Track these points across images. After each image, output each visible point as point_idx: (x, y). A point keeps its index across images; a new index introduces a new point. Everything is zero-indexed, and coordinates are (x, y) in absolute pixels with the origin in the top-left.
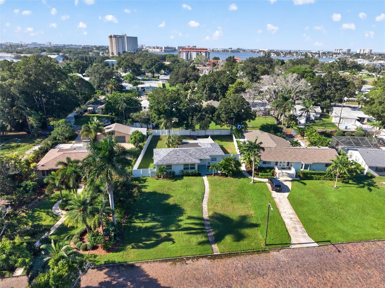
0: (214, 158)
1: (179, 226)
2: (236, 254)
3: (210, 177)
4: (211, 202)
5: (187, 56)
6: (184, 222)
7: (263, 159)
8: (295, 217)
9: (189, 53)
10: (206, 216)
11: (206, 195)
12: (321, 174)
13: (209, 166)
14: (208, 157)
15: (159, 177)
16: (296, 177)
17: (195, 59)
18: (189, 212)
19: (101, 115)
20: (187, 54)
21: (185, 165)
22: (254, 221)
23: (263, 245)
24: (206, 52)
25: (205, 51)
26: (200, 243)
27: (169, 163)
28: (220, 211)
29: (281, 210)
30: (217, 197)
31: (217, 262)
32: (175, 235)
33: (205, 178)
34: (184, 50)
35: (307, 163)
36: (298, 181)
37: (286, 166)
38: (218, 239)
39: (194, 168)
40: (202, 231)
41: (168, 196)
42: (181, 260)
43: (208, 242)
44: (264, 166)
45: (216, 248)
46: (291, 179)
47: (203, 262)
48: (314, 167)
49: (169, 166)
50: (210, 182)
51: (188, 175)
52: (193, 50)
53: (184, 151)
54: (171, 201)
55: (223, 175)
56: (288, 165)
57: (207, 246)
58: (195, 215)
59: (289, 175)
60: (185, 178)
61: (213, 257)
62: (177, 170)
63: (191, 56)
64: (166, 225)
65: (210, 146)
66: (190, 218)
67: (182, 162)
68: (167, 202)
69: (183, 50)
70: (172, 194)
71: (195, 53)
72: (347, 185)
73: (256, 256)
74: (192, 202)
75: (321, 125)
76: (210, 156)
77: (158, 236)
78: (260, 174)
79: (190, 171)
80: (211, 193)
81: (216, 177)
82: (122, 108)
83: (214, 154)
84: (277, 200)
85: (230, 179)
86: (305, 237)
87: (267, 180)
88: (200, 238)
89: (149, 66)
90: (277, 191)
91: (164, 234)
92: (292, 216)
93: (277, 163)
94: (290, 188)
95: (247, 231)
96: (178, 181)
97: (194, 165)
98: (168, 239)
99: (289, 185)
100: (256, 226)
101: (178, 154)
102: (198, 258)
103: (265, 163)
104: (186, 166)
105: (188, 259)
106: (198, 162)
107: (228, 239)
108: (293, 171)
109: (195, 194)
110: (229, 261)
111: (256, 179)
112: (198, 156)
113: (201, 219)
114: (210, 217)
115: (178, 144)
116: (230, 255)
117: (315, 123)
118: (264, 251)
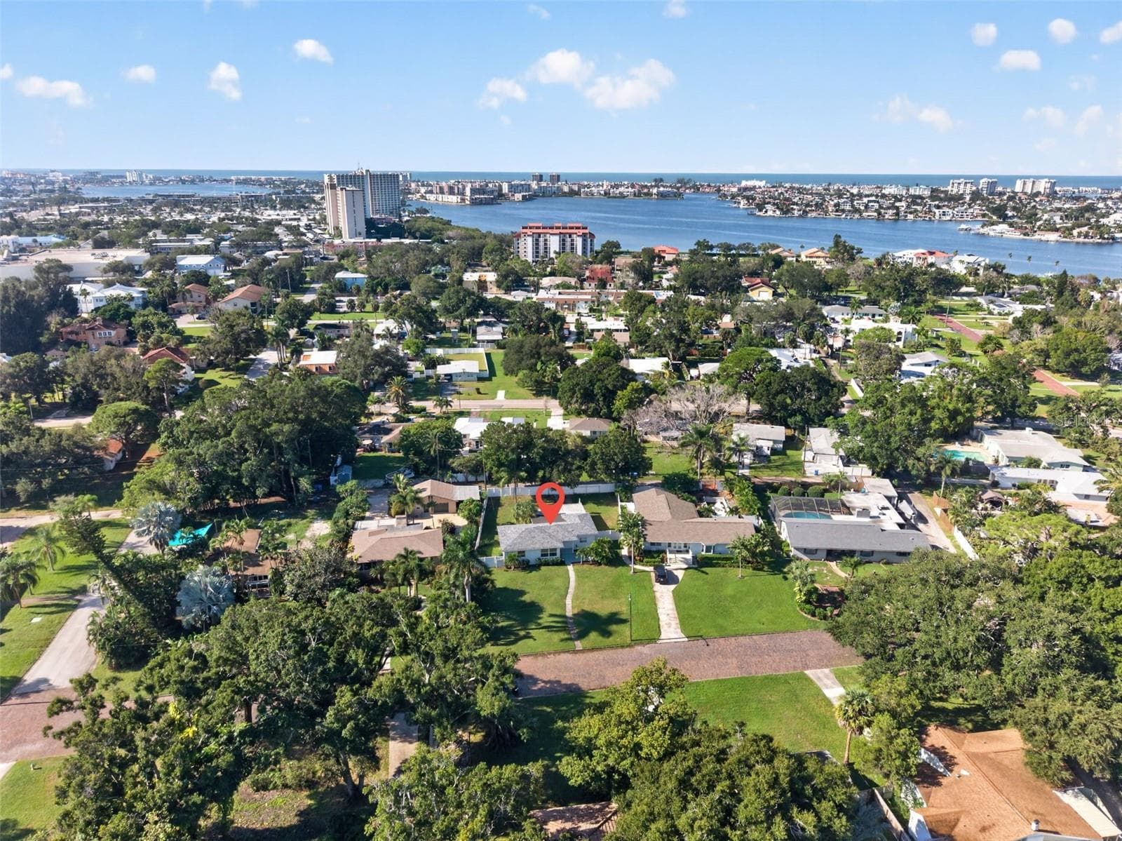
0: (582, 539)
1: (540, 624)
2: (600, 649)
3: (577, 566)
4: (575, 598)
5: (537, 244)
6: (545, 619)
7: (649, 539)
8: (674, 613)
9: (541, 239)
10: (569, 613)
11: (571, 590)
12: (727, 559)
13: (576, 551)
14: (575, 539)
15: (508, 568)
16: (693, 563)
17: (555, 252)
18: (549, 609)
19: (388, 454)
20: (537, 240)
21: (542, 550)
22: (623, 617)
23: (628, 641)
24: (584, 235)
25: (582, 231)
26: (562, 640)
27: (521, 548)
28: (587, 608)
29: (660, 605)
30: (583, 592)
31: (578, 656)
32: (533, 633)
33: (570, 568)
34: (529, 232)
35: (709, 543)
36: (696, 569)
37: (683, 549)
38: (581, 636)
39: (555, 554)
40: (564, 629)
41: (522, 593)
42: (543, 655)
43: (570, 639)
44: (654, 548)
45: (579, 645)
46: (686, 566)
47: (564, 656)
48: (719, 549)
49: (522, 553)
50: (576, 571)
51: (547, 564)
52: (550, 231)
53: (542, 530)
54: (527, 598)
55: (595, 563)
56: (685, 546)
57: (570, 643)
58: (558, 613)
59: (685, 561)
60: (543, 568)
61: (575, 652)
62: (532, 557)
63: (546, 244)
64: (524, 624)
65: (577, 521)
66: (552, 615)
67: (538, 546)
68: (523, 599)
69: (525, 231)
70: (527, 590)
71: (557, 238)
72: (761, 573)
73: (620, 650)
74: (552, 599)
75: (777, 467)
76: (578, 536)
77: (518, 634)
78: (645, 560)
79: (549, 558)
80: (577, 588)
81: (585, 566)
82: (435, 451)
83: (583, 532)
84: (658, 595)
85: (605, 568)
86: (677, 633)
87: (651, 569)
88: (563, 635)
89: (453, 306)
90: (662, 583)
91: (522, 633)
92: (670, 612)
93: (669, 545)
94: (680, 578)
95: (614, 627)
96: (534, 573)
97: (555, 549)
98: (527, 636)
99: (680, 574)
100: (624, 621)
101: (533, 534)
102: (559, 652)
103: (653, 544)
104: (544, 553)
105: (550, 654)
106: (561, 546)
107: (593, 636)
108: (689, 556)
109: (558, 588)
110: (590, 655)
111: (638, 567)
112: (560, 536)
113: (565, 616)
114: (574, 615)
115: (532, 517)
116: (593, 650)
117: (769, 461)
118: (629, 646)
